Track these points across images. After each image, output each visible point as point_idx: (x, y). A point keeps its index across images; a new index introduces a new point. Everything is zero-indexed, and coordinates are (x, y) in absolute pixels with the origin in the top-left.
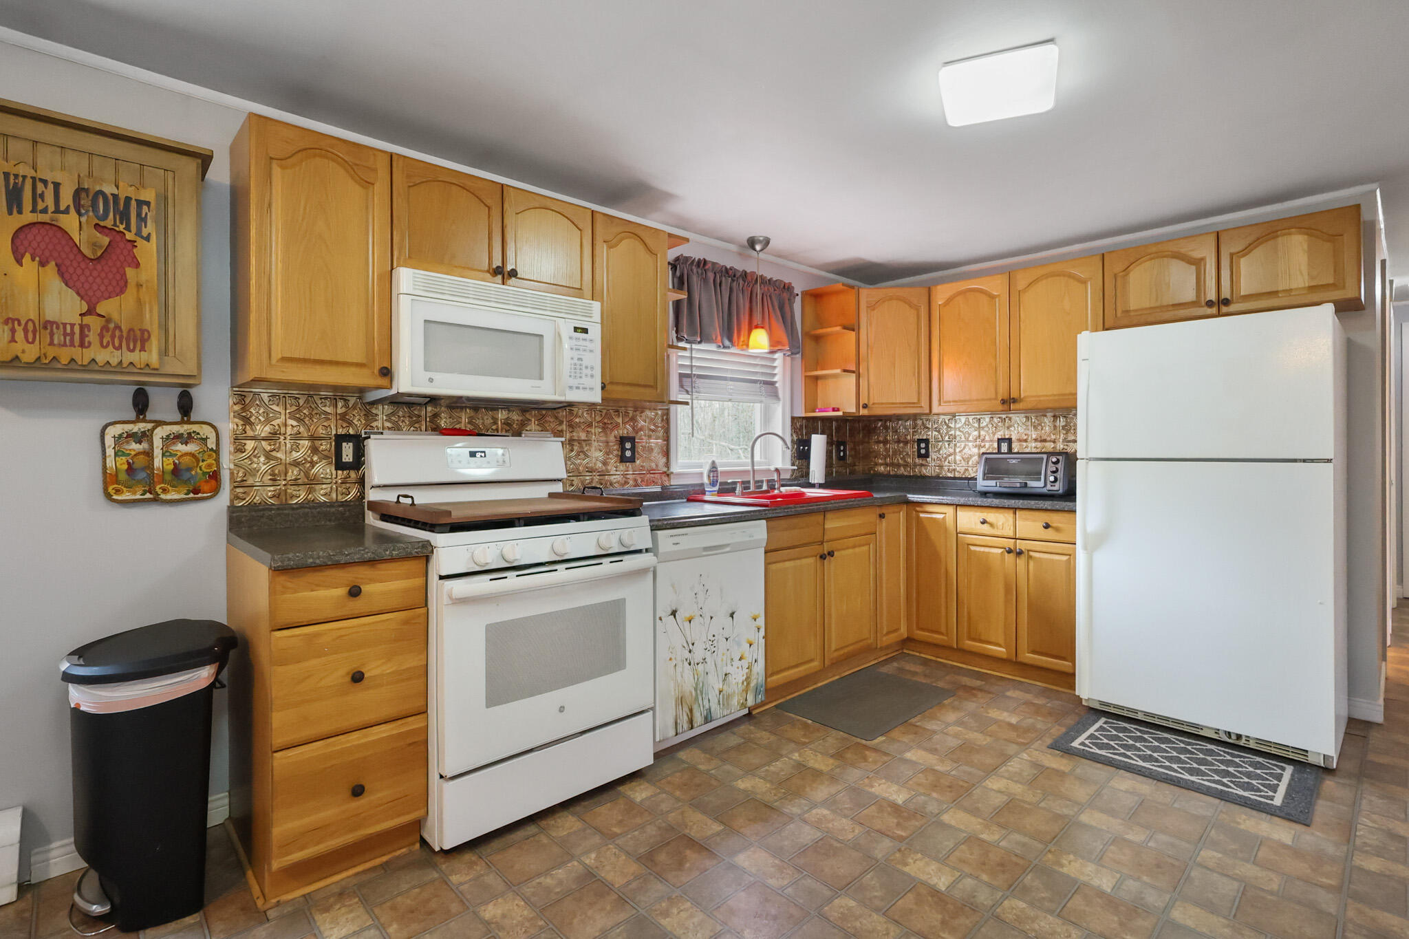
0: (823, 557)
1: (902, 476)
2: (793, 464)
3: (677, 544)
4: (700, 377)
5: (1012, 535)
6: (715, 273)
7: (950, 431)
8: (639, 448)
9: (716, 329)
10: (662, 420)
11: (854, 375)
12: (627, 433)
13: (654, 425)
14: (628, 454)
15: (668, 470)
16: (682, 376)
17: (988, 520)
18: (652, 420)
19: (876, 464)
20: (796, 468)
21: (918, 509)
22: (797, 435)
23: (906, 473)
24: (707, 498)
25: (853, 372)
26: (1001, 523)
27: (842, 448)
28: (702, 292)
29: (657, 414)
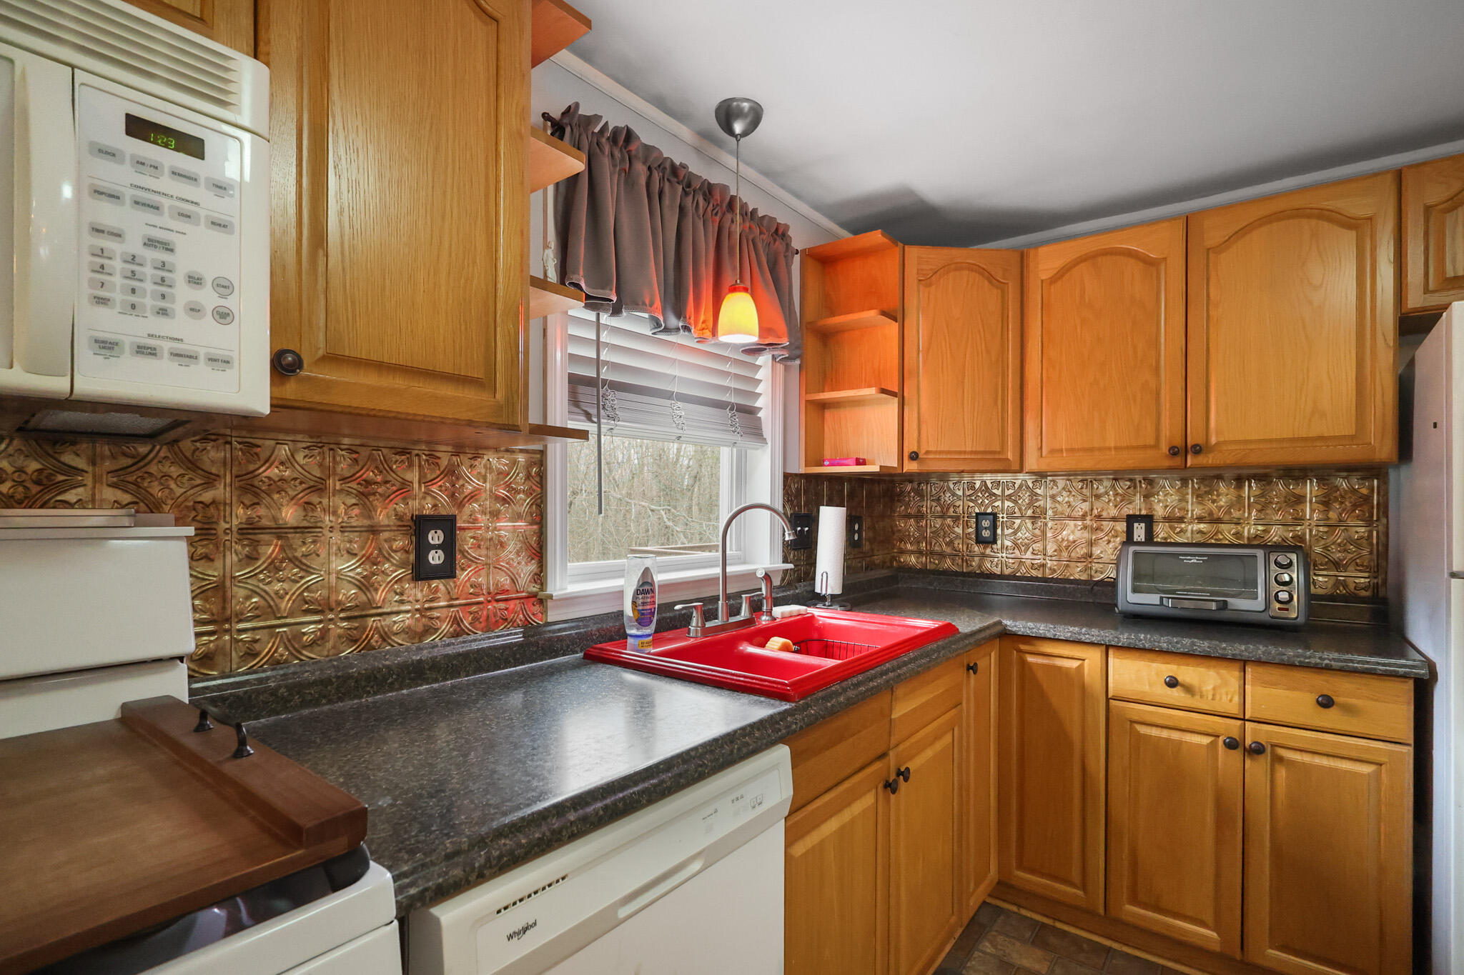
0: (890, 787)
1: (947, 573)
2: (785, 561)
3: (525, 930)
4: (616, 386)
5: (1236, 712)
6: (649, 168)
7: (1037, 500)
8: (466, 541)
9: (652, 282)
10: (528, 477)
11: (896, 400)
12: (435, 506)
13: (508, 487)
14: (436, 558)
15: (542, 589)
16: (574, 381)
17: (1180, 679)
18: (501, 474)
19: (902, 552)
20: (791, 566)
21: (1023, 647)
22: (792, 507)
23: (955, 568)
24: (629, 653)
25: (893, 394)
26: (1210, 687)
27: (856, 527)
28: (623, 203)
29: (515, 462)
